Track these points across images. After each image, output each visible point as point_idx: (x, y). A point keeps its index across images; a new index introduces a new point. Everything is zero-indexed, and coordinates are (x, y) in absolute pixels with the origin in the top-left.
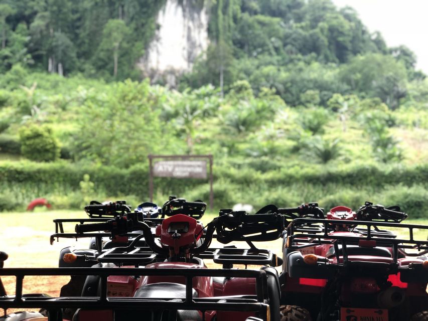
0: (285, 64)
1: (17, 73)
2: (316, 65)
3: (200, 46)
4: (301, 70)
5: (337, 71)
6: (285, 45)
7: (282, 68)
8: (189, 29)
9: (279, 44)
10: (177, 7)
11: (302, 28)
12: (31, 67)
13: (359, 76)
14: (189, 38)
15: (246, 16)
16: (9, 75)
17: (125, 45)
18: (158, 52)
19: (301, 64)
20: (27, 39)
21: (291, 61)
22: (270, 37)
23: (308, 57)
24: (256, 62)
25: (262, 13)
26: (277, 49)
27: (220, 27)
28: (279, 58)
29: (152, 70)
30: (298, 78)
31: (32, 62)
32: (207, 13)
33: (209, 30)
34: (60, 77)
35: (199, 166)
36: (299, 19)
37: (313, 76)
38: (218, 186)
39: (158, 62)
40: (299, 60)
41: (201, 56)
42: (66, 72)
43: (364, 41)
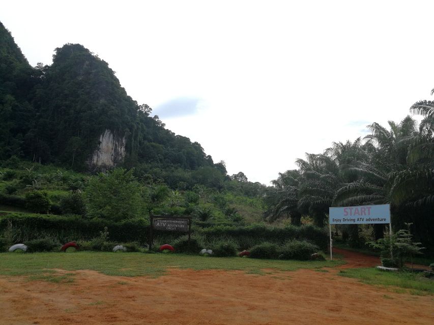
0: (165, 168)
1: (13, 160)
2: (180, 169)
3: (121, 154)
4: (173, 171)
5: (191, 173)
6: (165, 158)
7: (163, 170)
8: (116, 145)
9: (162, 157)
10: (110, 134)
11: (174, 150)
12: (23, 158)
13: (201, 176)
14: (115, 150)
15: (146, 142)
16: (8, 161)
17: (79, 150)
18: (98, 155)
19: (173, 168)
20: (22, 142)
21: (168, 166)
22: (158, 154)
23: (176, 165)
24: (150, 165)
25: (154, 142)
26: (161, 160)
27: (132, 146)
28: (162, 164)
29: (94, 164)
30: (171, 175)
31: (23, 155)
32: (125, 138)
33: (126, 147)
34: (40, 164)
35: (183, 224)
36: (172, 146)
37: (179, 174)
38: (193, 237)
39: (97, 161)
40: (172, 166)
41: (121, 160)
42: (43, 162)
43: (202, 160)
